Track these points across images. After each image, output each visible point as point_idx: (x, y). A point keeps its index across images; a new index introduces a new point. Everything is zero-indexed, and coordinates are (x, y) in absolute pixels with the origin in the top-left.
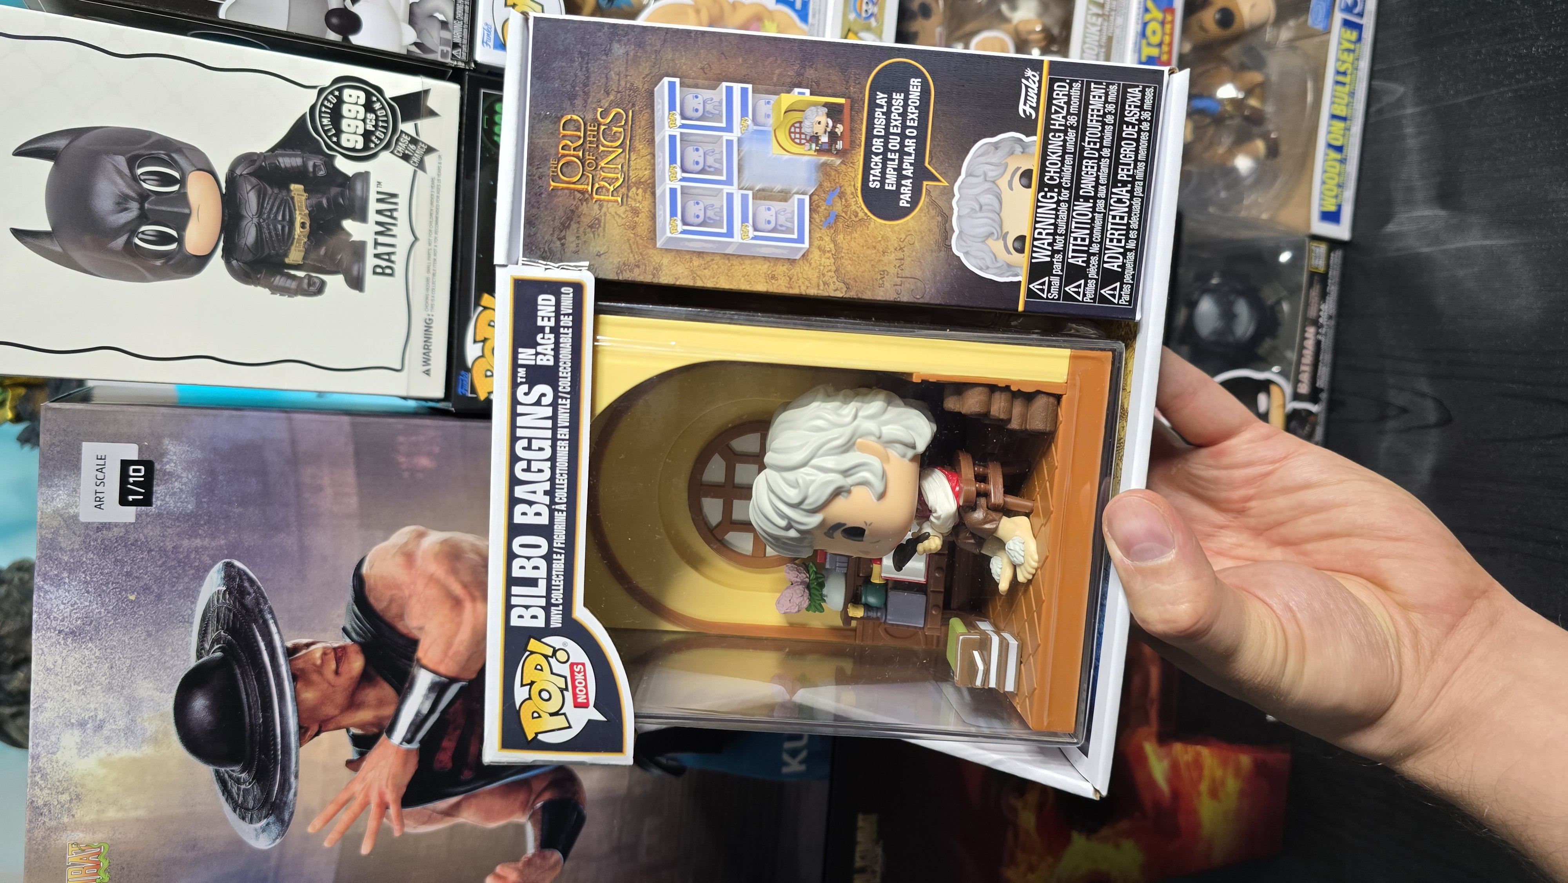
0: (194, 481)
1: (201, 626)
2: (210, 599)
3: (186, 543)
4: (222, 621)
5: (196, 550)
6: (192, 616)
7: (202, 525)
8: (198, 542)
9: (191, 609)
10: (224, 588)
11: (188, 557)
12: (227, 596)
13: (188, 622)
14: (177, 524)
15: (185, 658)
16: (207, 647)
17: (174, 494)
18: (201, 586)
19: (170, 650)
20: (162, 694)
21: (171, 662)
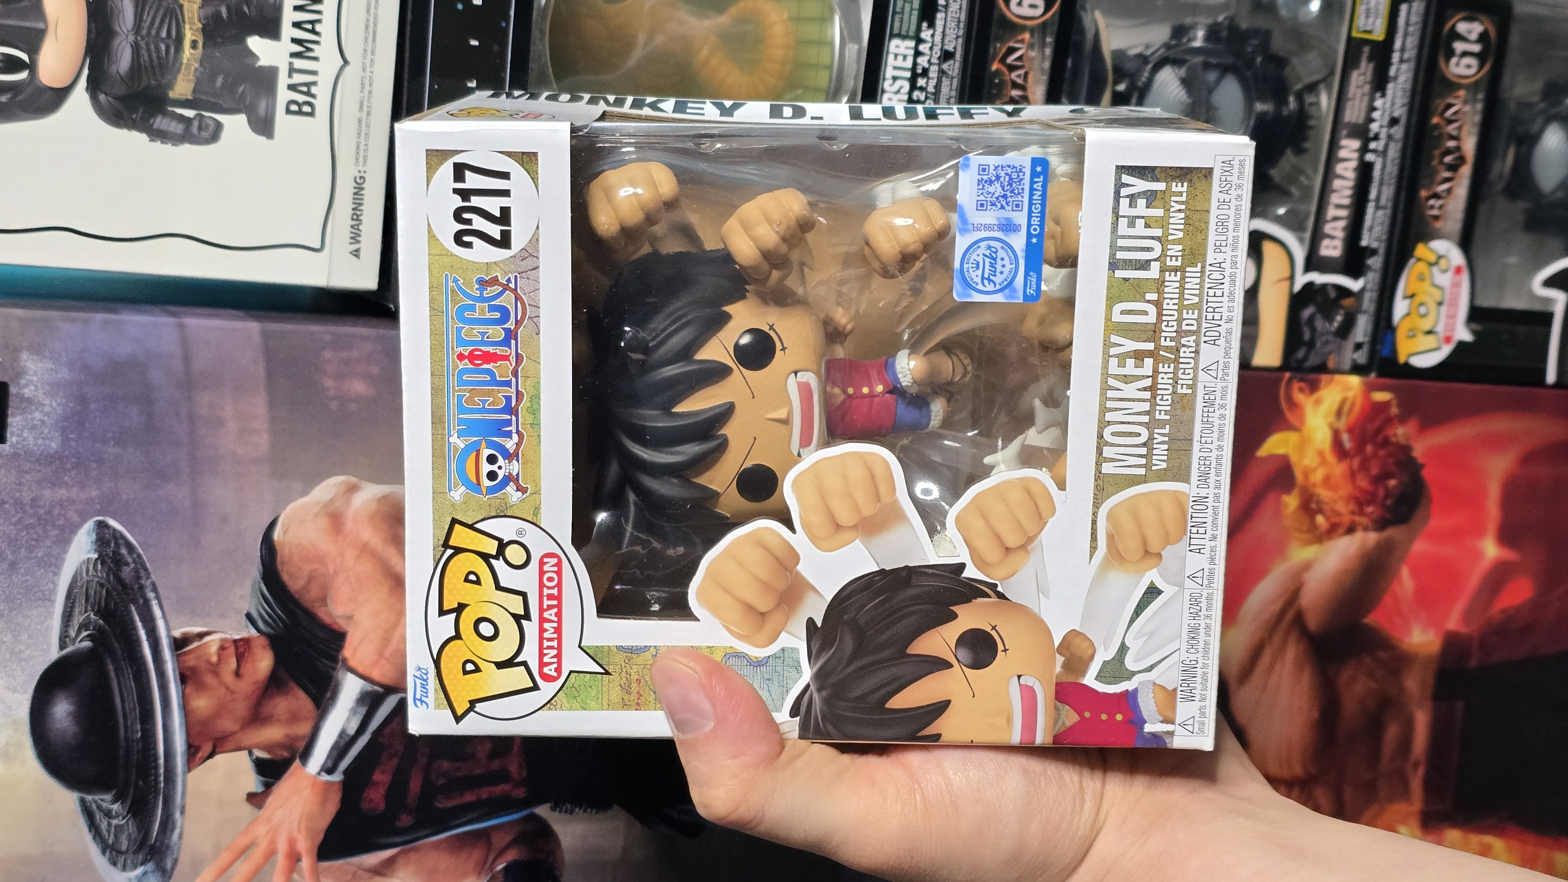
0: (59, 410)
1: (65, 607)
2: (77, 570)
3: (47, 493)
4: (91, 600)
5: (61, 503)
6: (53, 591)
7: (69, 470)
8: (63, 493)
9: (53, 582)
10: (96, 556)
11: (48, 513)
12: (99, 567)
13: (49, 600)
14: (37, 468)
15: (45, 647)
16: (72, 633)
17: (34, 427)
18: (65, 551)
19: (27, 636)
20: (16, 695)
21: (27, 653)
